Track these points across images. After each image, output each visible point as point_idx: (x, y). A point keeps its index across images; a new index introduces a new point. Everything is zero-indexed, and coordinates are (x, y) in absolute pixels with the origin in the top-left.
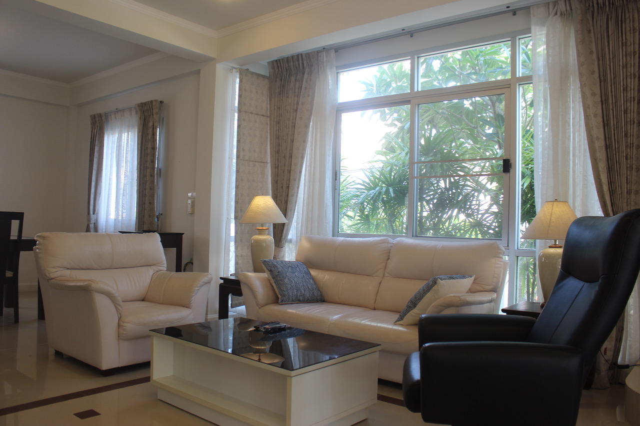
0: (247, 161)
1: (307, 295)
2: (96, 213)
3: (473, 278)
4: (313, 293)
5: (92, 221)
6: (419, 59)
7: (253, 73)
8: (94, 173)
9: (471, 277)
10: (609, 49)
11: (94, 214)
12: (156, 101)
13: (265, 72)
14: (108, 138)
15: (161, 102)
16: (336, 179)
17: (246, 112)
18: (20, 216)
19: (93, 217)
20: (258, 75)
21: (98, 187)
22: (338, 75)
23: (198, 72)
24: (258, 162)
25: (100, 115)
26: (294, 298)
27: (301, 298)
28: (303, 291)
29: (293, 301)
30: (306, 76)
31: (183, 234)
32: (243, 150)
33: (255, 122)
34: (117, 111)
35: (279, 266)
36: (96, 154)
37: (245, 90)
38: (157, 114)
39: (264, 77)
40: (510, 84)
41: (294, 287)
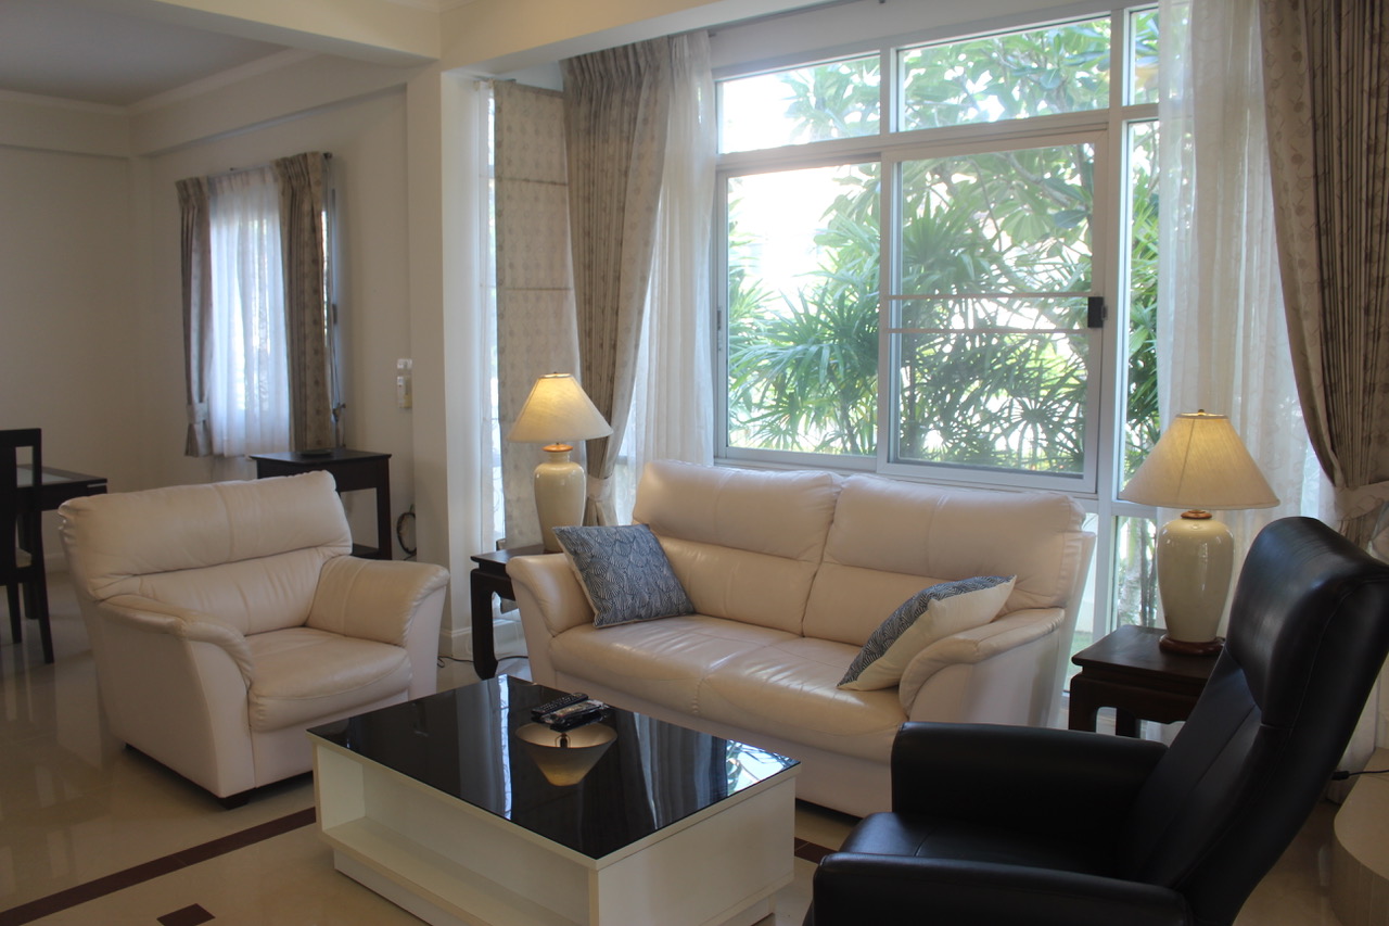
0: (521, 289)
1: (657, 603)
2: (205, 398)
3: (1012, 583)
4: (670, 597)
5: (199, 418)
6: (901, 54)
7: (525, 89)
8: (195, 311)
9: (1008, 580)
10: (1339, 49)
11: (201, 401)
12: (315, 154)
13: (552, 80)
14: (219, 233)
15: (327, 156)
16: (719, 328)
17: (513, 179)
18: (32, 437)
19: (199, 408)
20: (538, 91)
21: (206, 343)
22: (719, 87)
23: (402, 89)
24: (547, 289)
25: (198, 183)
26: (627, 613)
27: (643, 612)
28: (647, 597)
29: (625, 619)
30: (644, 94)
31: (389, 456)
32: (511, 266)
33: (536, 199)
34: (234, 172)
35: (592, 542)
36: (195, 271)
37: (509, 129)
38: (318, 183)
39: (552, 93)
40: (1107, 123)
41: (627, 589)
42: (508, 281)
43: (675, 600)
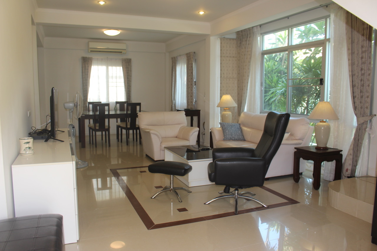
0: (226, 78)
1: (236, 137)
2: (175, 100)
3: (289, 133)
4: (239, 137)
5: (174, 104)
6: (292, 29)
7: (227, 39)
8: (173, 83)
9: (288, 133)
11: (174, 100)
12: (192, 52)
13: (234, 36)
14: (178, 67)
15: (194, 53)
16: (262, 86)
17: (224, 57)
18: (139, 104)
19: (174, 101)
20: (230, 39)
21: (175, 89)
22: (263, 37)
23: (205, 40)
24: (232, 78)
25: (175, 58)
26: (229, 138)
27: (233, 139)
28: (234, 136)
29: (229, 139)
30: (248, 39)
31: (200, 110)
32: (224, 74)
33: (230, 60)
34: (180, 55)
35: (226, 125)
36: (174, 75)
37: (224, 47)
38: (192, 58)
39: (233, 39)
40: (324, 42)
41: (230, 134)
42: (222, 77)
43: (240, 137)
